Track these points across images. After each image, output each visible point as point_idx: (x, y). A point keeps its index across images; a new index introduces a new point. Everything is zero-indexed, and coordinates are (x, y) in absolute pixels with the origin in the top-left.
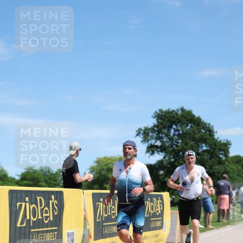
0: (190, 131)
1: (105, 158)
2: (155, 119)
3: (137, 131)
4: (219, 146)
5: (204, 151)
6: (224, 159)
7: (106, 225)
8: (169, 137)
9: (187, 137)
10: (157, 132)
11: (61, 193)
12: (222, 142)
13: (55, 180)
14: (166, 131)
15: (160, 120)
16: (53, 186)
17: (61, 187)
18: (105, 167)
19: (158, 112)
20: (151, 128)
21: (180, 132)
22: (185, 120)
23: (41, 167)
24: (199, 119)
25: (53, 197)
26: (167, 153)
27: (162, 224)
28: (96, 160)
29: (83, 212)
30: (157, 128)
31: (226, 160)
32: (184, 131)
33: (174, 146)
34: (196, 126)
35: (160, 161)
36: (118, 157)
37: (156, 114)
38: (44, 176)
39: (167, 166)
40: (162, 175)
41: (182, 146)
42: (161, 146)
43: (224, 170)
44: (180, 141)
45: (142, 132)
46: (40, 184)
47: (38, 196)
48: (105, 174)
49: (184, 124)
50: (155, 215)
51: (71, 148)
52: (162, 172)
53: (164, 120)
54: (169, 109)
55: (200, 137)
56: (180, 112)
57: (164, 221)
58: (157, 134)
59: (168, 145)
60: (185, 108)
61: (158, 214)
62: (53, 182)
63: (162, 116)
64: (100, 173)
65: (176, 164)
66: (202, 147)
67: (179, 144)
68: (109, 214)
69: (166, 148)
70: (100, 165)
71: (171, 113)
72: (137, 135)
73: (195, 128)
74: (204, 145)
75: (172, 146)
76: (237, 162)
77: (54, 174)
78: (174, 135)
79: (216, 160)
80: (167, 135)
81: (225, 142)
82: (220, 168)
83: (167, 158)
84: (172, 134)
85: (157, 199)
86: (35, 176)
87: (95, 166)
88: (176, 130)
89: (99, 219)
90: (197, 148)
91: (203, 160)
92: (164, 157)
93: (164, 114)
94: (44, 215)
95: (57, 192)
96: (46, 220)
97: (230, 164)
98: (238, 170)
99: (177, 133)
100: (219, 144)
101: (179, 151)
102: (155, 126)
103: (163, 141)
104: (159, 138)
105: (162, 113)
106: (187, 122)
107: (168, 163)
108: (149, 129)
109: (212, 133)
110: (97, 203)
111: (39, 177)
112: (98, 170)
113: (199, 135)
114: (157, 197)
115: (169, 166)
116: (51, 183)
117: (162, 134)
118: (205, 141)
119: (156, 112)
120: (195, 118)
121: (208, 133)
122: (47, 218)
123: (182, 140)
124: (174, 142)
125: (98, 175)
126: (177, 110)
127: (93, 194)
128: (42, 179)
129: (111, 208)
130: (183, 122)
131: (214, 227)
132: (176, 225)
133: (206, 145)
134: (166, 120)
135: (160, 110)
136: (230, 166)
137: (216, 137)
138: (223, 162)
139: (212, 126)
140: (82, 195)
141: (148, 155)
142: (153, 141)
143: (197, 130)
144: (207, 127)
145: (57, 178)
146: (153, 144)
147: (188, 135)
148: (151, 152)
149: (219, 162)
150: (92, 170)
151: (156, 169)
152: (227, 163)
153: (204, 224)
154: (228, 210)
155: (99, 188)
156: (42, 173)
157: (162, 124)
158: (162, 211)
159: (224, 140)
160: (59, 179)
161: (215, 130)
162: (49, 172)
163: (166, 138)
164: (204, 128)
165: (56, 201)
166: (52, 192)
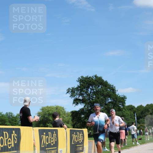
0: (100, 90)
1: (47, 107)
2: (79, 82)
3: (67, 90)
4: (119, 99)
5: (110, 102)
6: (122, 107)
7: (47, 150)
8: (87, 93)
9: (99, 94)
10: (80, 91)
11: (19, 129)
12: (121, 97)
13: (16, 121)
14: (86, 90)
15: (82, 83)
16: (14, 124)
17: (20, 125)
18: (47, 113)
19: (81, 78)
20: (76, 88)
21: (95, 91)
22: (98, 83)
23: (7, 113)
24: (106, 82)
25: (14, 132)
26: (86, 104)
27: (83, 148)
28: (41, 108)
29: (33, 142)
30: (80, 88)
31: (123, 108)
32: (97, 90)
33: (91, 99)
34: (104, 86)
35: (82, 109)
36: (55, 106)
37: (79, 79)
38: (9, 118)
39: (86, 112)
40: (83, 118)
41: (96, 100)
42: (82, 99)
43: (122, 114)
44: (94, 96)
45: (70, 91)
46: (6, 123)
47: (4, 132)
48: (47, 117)
49: (97, 85)
50: (78, 143)
51: (25, 101)
52: (83, 116)
53: (84, 83)
54: (87, 76)
55: (107, 94)
56: (95, 78)
57: (84, 147)
58: (80, 92)
59: (87, 99)
60: (97, 75)
61: (80, 142)
62: (14, 122)
63: (83, 80)
64: (44, 117)
65: (92, 111)
66: (108, 100)
67: (94, 98)
68: (50, 142)
69: (86, 101)
70: (44, 111)
71: (89, 79)
72: (67, 93)
73: (104, 88)
74: (109, 99)
75: (89, 100)
76: (130, 110)
77: (15, 117)
78: (91, 92)
79: (117, 108)
80: (86, 93)
81: (123, 96)
82: (119, 114)
83: (86, 107)
84: (89, 92)
85: (80, 133)
86: (3, 118)
87: (41, 112)
88: (91, 89)
89: (43, 146)
90: (105, 100)
91: (109, 108)
92: (84, 107)
93: (84, 79)
94: (8, 143)
95: (16, 129)
96: (10, 146)
97: (126, 110)
98: (131, 115)
99: (93, 91)
100: (119, 98)
101: (94, 103)
102: (78, 87)
103: (84, 96)
104: (81, 94)
105: (83, 78)
106: (99, 84)
107: (87, 110)
108: (75, 89)
109: (114, 91)
110: (42, 136)
111: (5, 119)
112: (43, 114)
113: (107, 92)
114: (80, 131)
115: (87, 112)
116: (13, 123)
117: (83, 92)
118: (110, 96)
119: (79, 78)
120: (104, 82)
121: (112, 91)
122: (10, 145)
123: (95, 95)
124: (90, 97)
125: (43, 118)
126: (93, 77)
127: (39, 130)
128: (7, 120)
129: (51, 139)
130: (96, 84)
131: (116, 150)
132: (92, 149)
133: (110, 99)
134: (86, 83)
135: (82, 77)
136: (126, 112)
137: (117, 94)
138: (122, 110)
139: (114, 87)
140: (32, 131)
141: (74, 105)
142: (78, 96)
143: (105, 89)
144: (111, 87)
145: (17, 120)
146: (77, 98)
147: (99, 92)
148: (76, 103)
149: (119, 110)
150: (39, 114)
151: (80, 113)
152: (124, 110)
153: (109, 148)
154: (125, 140)
155: (43, 126)
156: (7, 116)
157: (83, 85)
158: (83, 141)
159: (122, 96)
160: (18, 120)
161: (116, 89)
162: (12, 116)
163: (86, 94)
164: (109, 88)
165: (16, 135)
166: (13, 129)
